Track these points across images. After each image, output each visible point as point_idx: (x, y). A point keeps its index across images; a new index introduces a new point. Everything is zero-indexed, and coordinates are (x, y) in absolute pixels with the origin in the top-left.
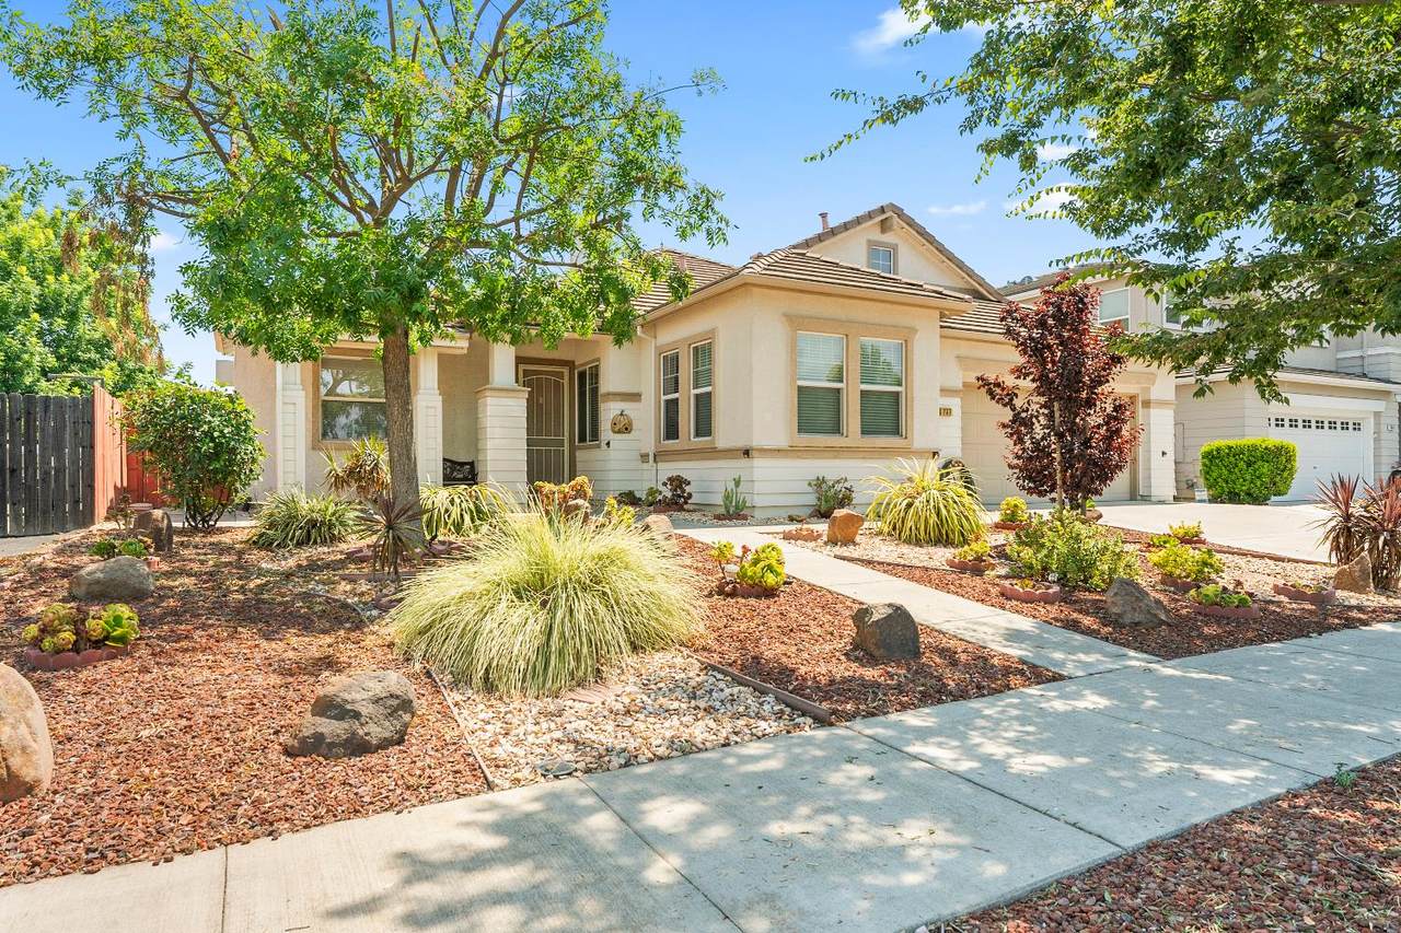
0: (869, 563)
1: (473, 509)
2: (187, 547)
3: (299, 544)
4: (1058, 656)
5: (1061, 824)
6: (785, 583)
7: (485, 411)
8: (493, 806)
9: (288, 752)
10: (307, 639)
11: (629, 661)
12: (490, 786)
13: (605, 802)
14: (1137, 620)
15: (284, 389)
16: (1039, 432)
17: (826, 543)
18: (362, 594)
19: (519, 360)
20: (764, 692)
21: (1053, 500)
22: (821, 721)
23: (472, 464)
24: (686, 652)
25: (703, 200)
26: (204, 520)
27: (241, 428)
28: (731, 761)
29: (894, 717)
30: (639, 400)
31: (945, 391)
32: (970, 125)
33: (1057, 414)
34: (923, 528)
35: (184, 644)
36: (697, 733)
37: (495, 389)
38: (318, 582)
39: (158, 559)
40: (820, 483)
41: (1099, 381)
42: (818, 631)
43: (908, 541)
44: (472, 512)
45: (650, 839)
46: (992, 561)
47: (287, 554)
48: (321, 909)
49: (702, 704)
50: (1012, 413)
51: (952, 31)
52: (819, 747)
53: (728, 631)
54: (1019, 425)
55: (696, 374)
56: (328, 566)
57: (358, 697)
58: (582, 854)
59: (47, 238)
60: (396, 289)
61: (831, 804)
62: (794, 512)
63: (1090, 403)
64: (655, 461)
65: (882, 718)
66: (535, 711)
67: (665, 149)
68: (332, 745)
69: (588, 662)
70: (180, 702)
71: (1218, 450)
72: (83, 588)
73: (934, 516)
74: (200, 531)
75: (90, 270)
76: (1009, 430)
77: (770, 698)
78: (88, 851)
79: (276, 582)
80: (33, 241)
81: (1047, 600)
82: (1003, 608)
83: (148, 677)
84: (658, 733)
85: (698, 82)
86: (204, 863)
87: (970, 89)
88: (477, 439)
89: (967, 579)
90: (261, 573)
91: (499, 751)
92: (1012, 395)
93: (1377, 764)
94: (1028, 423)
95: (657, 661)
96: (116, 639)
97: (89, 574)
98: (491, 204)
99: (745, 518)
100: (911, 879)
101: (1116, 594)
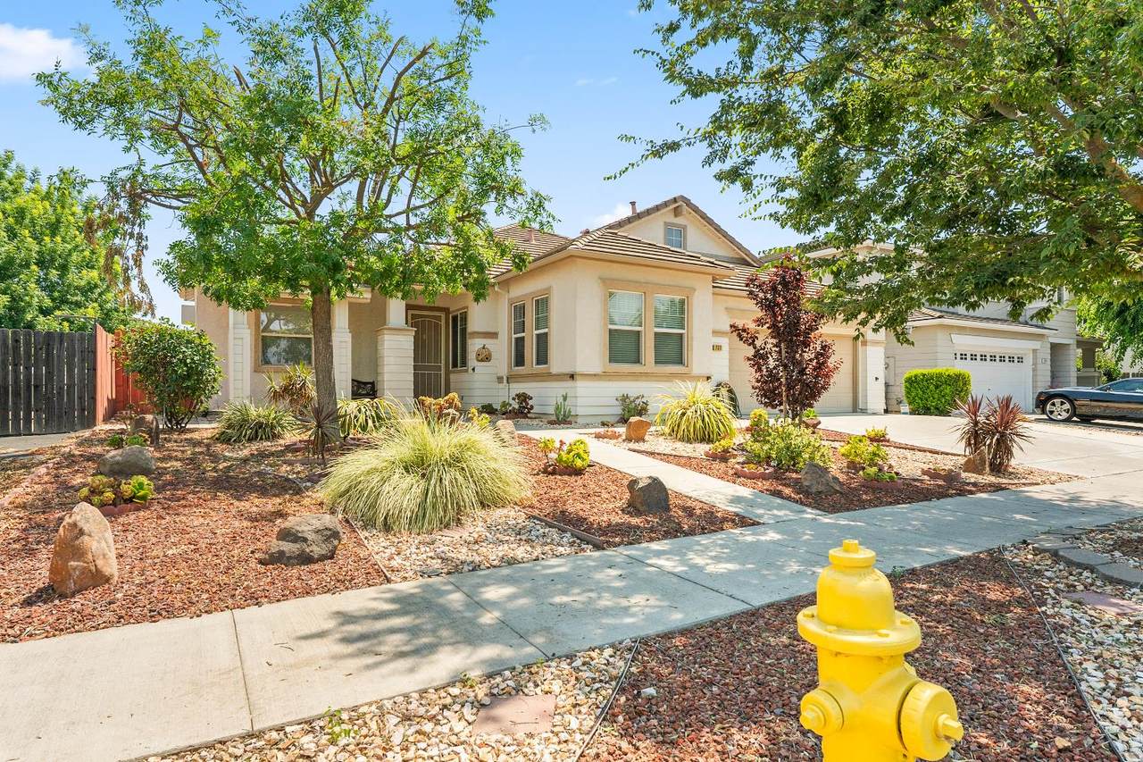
0: (652, 454)
1: (374, 415)
2: (169, 441)
3: (250, 440)
4: (761, 511)
5: (724, 596)
6: (589, 466)
7: (383, 345)
8: (391, 591)
9: (261, 562)
10: (265, 500)
11: (479, 513)
12: (389, 581)
13: (458, 588)
14: (820, 490)
15: (234, 328)
16: (772, 363)
17: (624, 441)
18: (299, 472)
19: (408, 307)
20: (564, 531)
21: (781, 411)
22: (598, 547)
23: (373, 383)
24: (517, 508)
25: (537, 202)
26: (177, 423)
27: (206, 356)
28: (538, 568)
29: (645, 545)
30: (497, 338)
31: (715, 333)
32: (708, 161)
33: (783, 352)
34: (692, 430)
35: (182, 502)
36: (518, 553)
37: (389, 329)
38: (267, 465)
39: (153, 449)
40: (625, 398)
41: (811, 329)
42: (607, 496)
43: (682, 440)
44: (373, 417)
45: (484, 605)
46: (735, 453)
47: (241, 447)
48: (294, 636)
49: (524, 537)
50: (754, 351)
51: (699, 98)
52: (594, 561)
53: (547, 496)
54: (758, 359)
55: (537, 319)
56: (272, 454)
57: (305, 529)
58: (444, 611)
59: (45, 208)
60: (324, 264)
61: (593, 588)
62: (605, 419)
63: (806, 344)
64: (508, 382)
65: (637, 546)
66: (416, 542)
67: (510, 168)
68: (290, 558)
69: (451, 513)
70: (187, 536)
71: (916, 376)
72: (108, 467)
73: (700, 422)
74: (175, 430)
75: (77, 233)
76: (752, 362)
77: (568, 535)
78: (151, 611)
79: (237, 465)
80: (34, 211)
81: (764, 477)
82: (734, 483)
83: (163, 522)
84: (493, 553)
85: (533, 122)
86: (221, 619)
87: (708, 137)
88: (377, 365)
89: (717, 465)
90: (226, 459)
91: (394, 563)
92: (754, 338)
93: (923, 567)
94: (764, 357)
95: (497, 514)
96: (139, 498)
97: (112, 457)
98: (389, 201)
99: (570, 423)
100: (628, 620)
101: (806, 473)
